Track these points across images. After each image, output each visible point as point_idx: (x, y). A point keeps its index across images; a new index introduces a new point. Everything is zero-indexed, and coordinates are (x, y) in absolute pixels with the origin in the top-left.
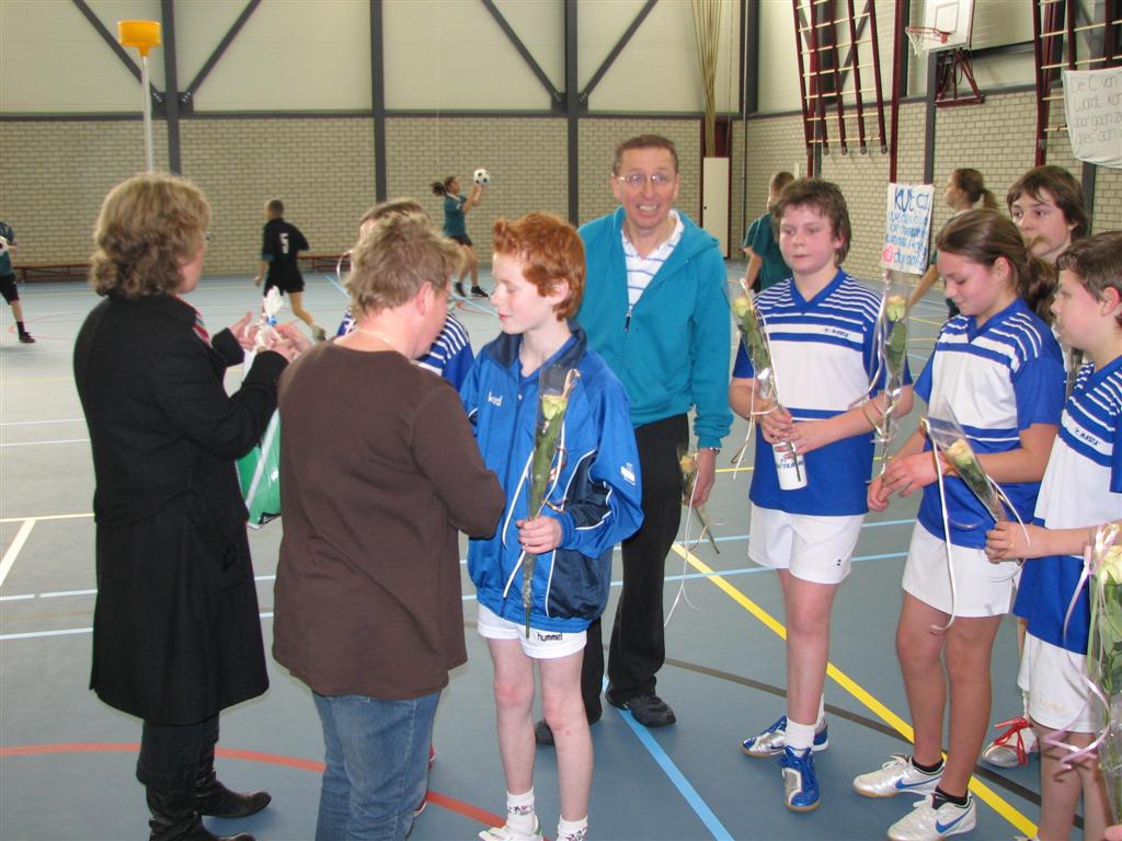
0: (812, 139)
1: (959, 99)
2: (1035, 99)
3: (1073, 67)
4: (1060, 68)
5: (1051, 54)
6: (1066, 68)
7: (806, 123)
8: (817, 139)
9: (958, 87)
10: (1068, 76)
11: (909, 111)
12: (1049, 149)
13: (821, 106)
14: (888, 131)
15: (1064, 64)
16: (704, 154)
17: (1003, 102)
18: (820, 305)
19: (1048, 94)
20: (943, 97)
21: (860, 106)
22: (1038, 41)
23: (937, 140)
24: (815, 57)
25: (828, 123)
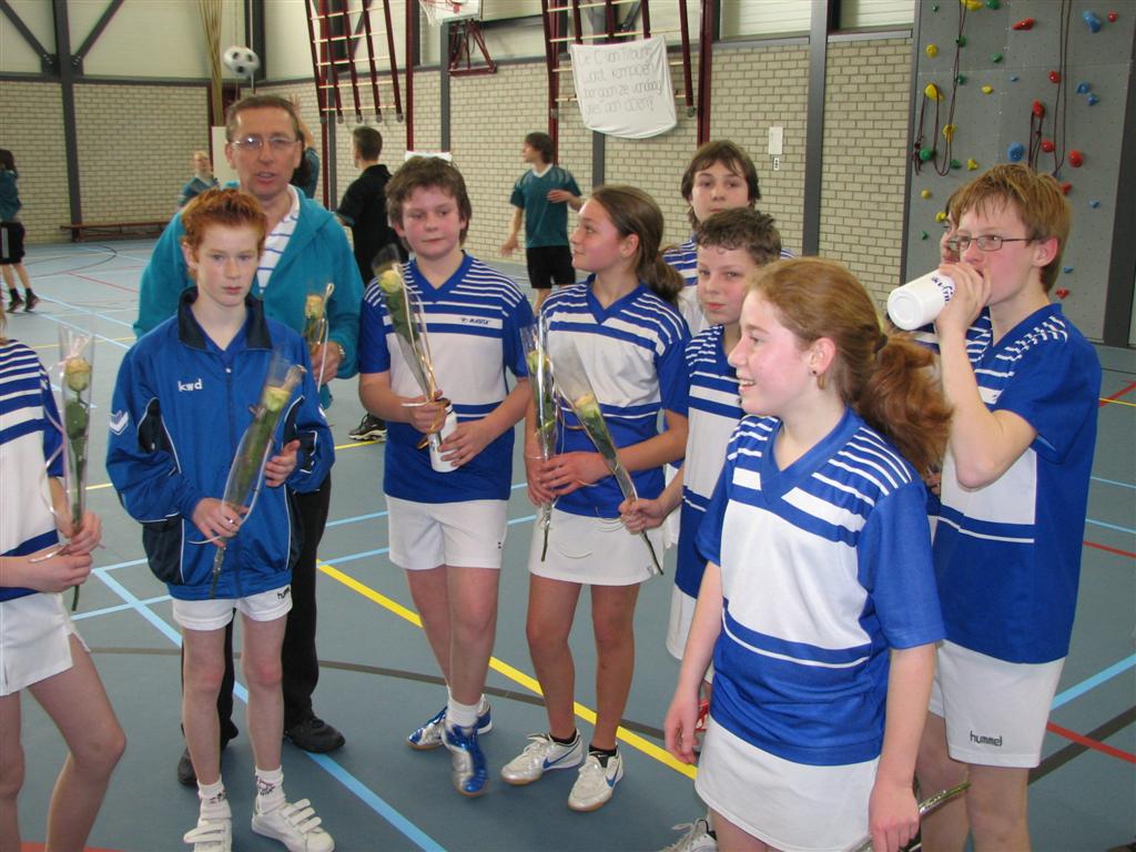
0: (325, 107)
1: (473, 68)
2: (546, 71)
3: (580, 41)
4: (565, 43)
5: (558, 28)
6: (573, 42)
7: (318, 89)
8: (331, 106)
9: (471, 57)
10: (574, 49)
11: (423, 79)
12: (560, 119)
13: (335, 74)
14: (403, 99)
15: (570, 38)
16: (212, 123)
17: (516, 73)
18: (452, 292)
19: (556, 66)
20: (456, 66)
21: (374, 74)
22: (545, 15)
23: (452, 108)
24: (325, 24)
25: (341, 91)
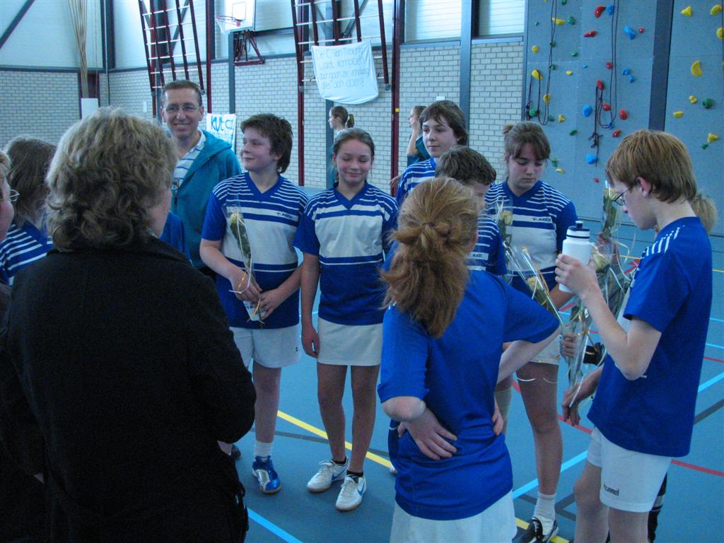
0: (154, 86)
1: (249, 61)
2: (296, 62)
3: (317, 44)
4: (308, 45)
5: (303, 35)
6: (312, 44)
7: (150, 75)
8: (158, 85)
9: (248, 53)
10: (314, 49)
11: (217, 68)
12: (305, 92)
13: (161, 64)
14: (204, 80)
15: (311, 42)
16: (81, 96)
17: (277, 63)
19: (302, 59)
20: (238, 60)
21: (186, 65)
22: (295, 27)
23: (236, 86)
24: (154, 34)
25: (165, 76)
